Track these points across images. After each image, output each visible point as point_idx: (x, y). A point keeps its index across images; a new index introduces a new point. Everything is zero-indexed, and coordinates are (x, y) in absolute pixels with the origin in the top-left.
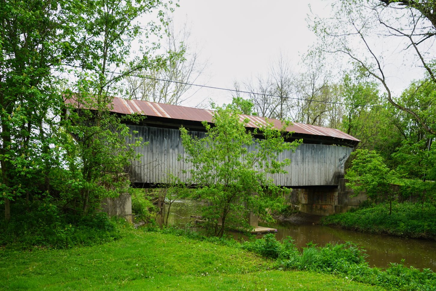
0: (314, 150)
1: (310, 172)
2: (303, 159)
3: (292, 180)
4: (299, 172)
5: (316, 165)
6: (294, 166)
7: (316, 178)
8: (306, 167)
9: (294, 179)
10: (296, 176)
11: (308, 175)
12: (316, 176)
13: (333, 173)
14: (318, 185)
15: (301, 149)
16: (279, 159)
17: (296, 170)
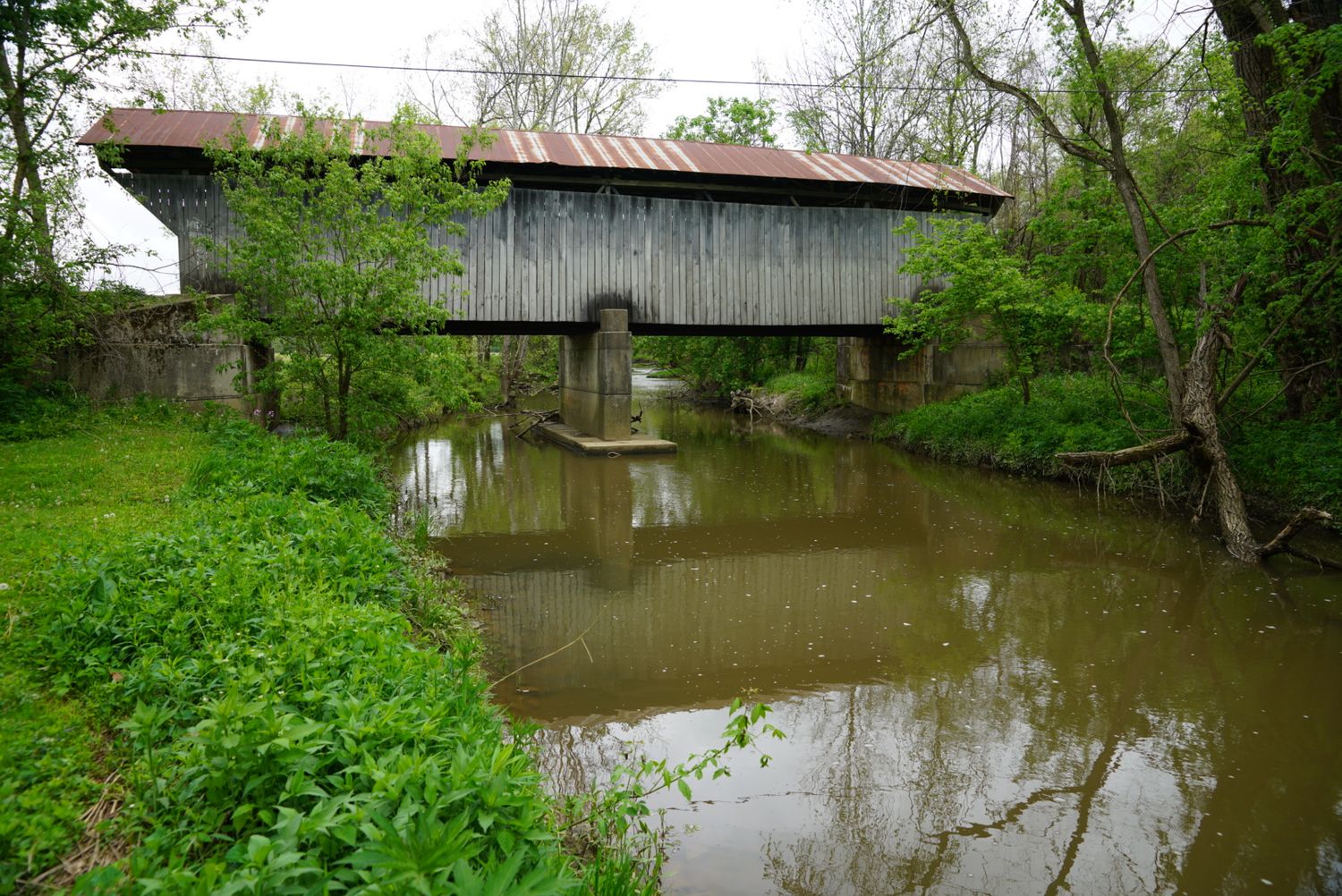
0: (838, 222)
1: (825, 285)
2: (800, 249)
3: (762, 308)
4: (787, 288)
5: (849, 268)
6: (768, 269)
7: (850, 304)
8: (812, 271)
9: (769, 306)
10: (776, 298)
11: (819, 295)
12: (850, 297)
13: (914, 288)
14: (856, 322)
15: (791, 223)
16: (716, 251)
17: (775, 280)
